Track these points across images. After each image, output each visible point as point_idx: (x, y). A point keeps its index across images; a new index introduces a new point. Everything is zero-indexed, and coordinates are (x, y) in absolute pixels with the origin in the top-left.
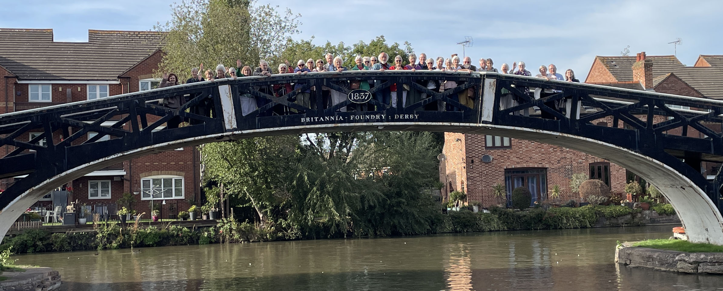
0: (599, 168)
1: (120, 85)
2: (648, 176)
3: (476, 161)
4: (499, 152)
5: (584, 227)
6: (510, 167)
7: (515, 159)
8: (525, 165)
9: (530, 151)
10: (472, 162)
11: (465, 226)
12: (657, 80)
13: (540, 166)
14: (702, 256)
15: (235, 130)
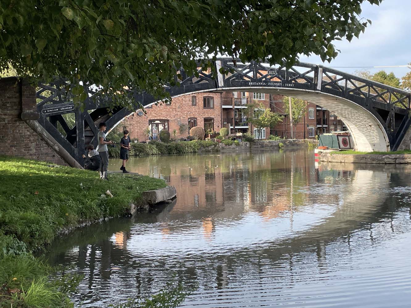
5: (195, 152)
6: (151, 119)
7: (154, 114)
8: (159, 118)
9: (161, 110)
11: (141, 152)
13: (166, 119)
14: (398, 156)
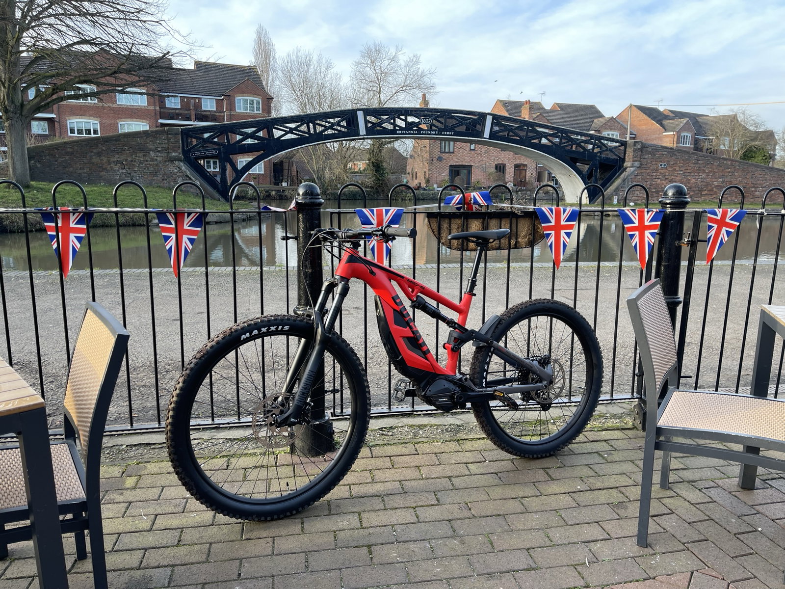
0: (500, 167)
1: (223, 99)
2: (552, 169)
3: (435, 160)
4: (447, 155)
6: (453, 164)
7: (456, 160)
8: (461, 164)
9: (464, 155)
10: (432, 160)
12: (535, 116)
13: (469, 164)
15: (365, 135)
